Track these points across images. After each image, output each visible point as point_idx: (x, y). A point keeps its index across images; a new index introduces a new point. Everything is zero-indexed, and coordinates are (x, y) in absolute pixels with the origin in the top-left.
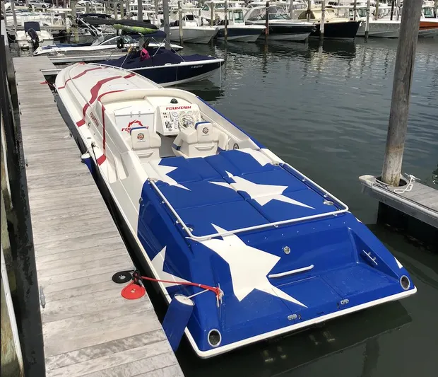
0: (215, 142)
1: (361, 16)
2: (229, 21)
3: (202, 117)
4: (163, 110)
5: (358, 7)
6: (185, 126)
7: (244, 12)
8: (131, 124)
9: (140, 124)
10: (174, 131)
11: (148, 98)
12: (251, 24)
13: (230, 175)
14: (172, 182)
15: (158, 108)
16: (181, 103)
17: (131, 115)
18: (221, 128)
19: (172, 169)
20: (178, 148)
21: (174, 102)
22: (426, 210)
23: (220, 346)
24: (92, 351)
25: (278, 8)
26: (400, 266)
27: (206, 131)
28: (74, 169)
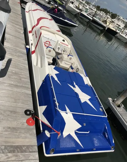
0: (71, 63)
1: (118, 30)
2: (83, 11)
3: (70, 51)
4: (59, 42)
5: (119, 27)
6: (64, 51)
7: (88, 10)
8: (47, 41)
9: (50, 43)
10: (60, 52)
11: (56, 35)
12: (89, 16)
13: (75, 84)
14: (56, 79)
15: (58, 41)
16: (66, 42)
17: (48, 39)
18: (75, 59)
19: (57, 73)
20: (59, 59)
21: (64, 41)
22: (124, 121)
23: (53, 154)
24: (10, 149)
25: (99, 15)
26: (114, 142)
27: (71, 59)
28: (21, 50)
